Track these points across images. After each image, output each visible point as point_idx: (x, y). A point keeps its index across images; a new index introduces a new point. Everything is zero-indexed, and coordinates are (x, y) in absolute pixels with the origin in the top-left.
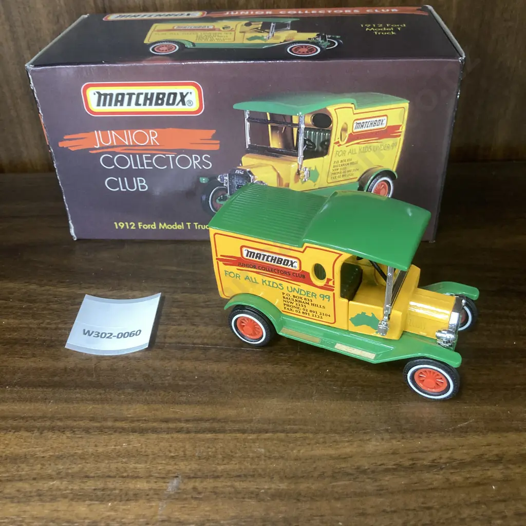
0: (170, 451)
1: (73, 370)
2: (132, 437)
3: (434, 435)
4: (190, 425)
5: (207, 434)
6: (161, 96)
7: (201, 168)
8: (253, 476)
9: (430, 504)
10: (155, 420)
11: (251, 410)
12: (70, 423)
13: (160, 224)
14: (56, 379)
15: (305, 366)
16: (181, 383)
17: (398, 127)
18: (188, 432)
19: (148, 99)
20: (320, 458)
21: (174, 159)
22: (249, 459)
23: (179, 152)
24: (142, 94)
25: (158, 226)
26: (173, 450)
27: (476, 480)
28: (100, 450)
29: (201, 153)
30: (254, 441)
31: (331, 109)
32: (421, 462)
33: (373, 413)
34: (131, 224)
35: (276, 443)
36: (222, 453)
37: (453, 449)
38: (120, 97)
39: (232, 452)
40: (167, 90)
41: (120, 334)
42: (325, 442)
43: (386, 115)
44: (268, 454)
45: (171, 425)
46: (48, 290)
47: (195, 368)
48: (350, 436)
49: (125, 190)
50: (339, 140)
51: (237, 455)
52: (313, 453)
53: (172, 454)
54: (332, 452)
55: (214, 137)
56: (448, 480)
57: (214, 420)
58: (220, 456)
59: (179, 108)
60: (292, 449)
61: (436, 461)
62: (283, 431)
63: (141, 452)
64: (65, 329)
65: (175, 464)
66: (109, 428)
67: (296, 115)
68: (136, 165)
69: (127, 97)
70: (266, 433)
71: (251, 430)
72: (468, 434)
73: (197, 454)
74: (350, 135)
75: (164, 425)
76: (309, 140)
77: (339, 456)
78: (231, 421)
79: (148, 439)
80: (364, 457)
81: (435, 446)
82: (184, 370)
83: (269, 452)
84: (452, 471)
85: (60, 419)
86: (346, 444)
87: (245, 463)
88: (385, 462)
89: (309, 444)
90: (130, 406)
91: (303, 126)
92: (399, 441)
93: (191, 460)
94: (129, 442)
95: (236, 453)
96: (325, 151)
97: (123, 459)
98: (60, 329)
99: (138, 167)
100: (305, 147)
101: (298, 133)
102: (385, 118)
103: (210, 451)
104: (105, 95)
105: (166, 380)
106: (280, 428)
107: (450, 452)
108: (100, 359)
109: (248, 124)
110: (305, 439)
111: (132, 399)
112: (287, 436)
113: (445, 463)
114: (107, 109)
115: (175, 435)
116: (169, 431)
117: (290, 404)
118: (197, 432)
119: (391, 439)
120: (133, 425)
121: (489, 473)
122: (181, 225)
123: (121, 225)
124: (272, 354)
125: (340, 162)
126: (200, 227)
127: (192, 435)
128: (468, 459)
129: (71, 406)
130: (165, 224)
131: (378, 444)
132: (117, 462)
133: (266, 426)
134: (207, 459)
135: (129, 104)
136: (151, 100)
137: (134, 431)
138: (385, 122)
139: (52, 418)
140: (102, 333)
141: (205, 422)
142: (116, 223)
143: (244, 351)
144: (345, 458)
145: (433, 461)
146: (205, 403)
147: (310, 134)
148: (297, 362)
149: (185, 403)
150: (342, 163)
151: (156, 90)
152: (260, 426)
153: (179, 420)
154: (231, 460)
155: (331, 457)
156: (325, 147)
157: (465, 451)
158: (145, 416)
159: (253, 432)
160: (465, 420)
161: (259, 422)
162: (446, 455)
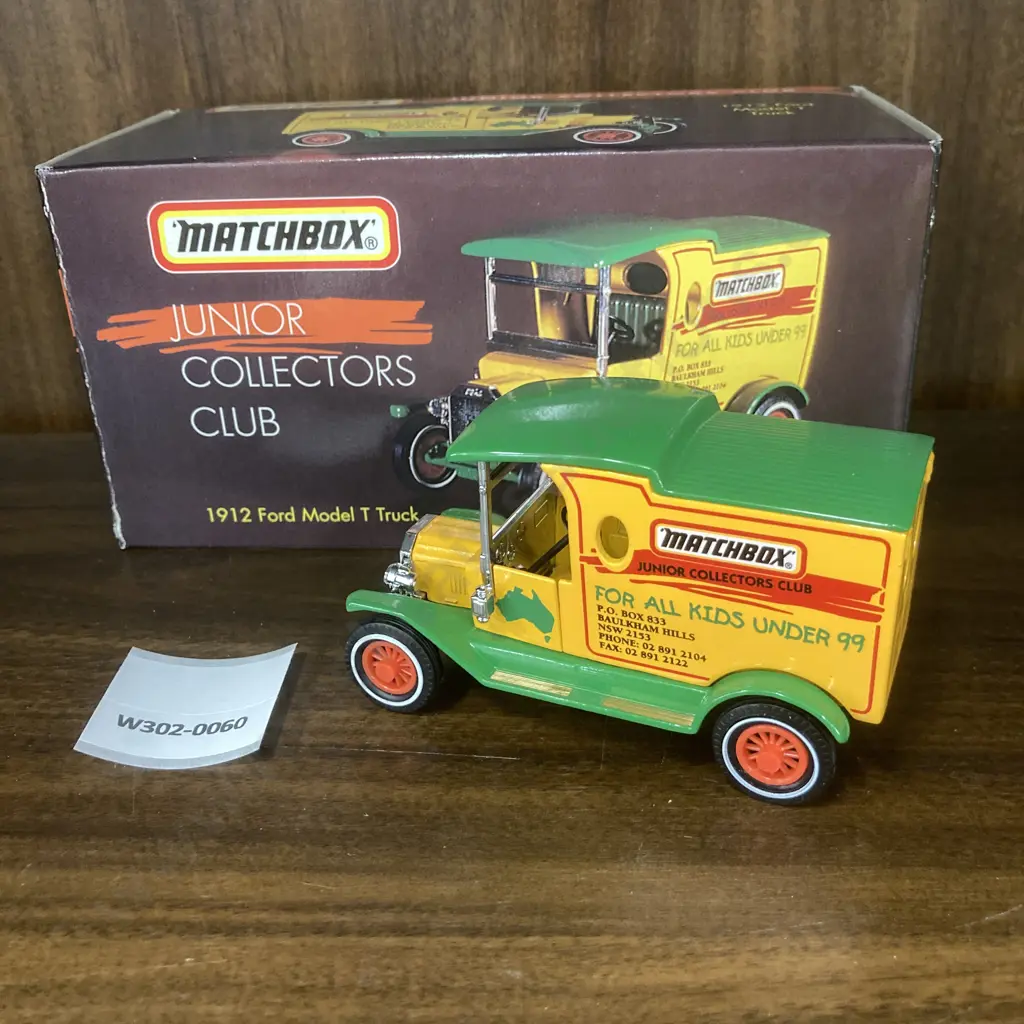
0: (297, 977)
1: (87, 799)
2: (209, 943)
3: (928, 939)
4: (348, 918)
5: (388, 936)
6: (312, 229)
7: (392, 384)
10: (266, 907)
11: (491, 883)
12: (63, 912)
13: (305, 511)
14: (46, 817)
15: (619, 792)
16: (329, 827)
17: (807, 290)
18: (342, 931)
19: (286, 235)
20: (658, 992)
21: (336, 364)
22: (485, 994)
23: (347, 349)
24: (273, 224)
25: (299, 515)
26: (303, 973)
28: (130, 972)
29: (392, 351)
30: (498, 954)
31: (665, 253)
32: (903, 1001)
33: (779, 892)
34: (242, 511)
35: (551, 959)
36: (421, 980)
37: (978, 972)
38: (227, 231)
39: (444, 978)
40: (323, 215)
41: (201, 727)
42: (666, 957)
43: (781, 266)
44: (530, 982)
45: (303, 918)
46: (53, 642)
47: (365, 796)
49: (232, 435)
50: (684, 320)
51: (456, 985)
52: (637, 980)
53: (301, 983)
54: (685, 977)
55: (422, 317)
57: (404, 906)
58: (415, 988)
59: (351, 254)
60: (591, 971)
62: (565, 932)
63: (227, 976)
64: (80, 716)
65: (307, 1005)
66: (156, 923)
67: (593, 267)
68: (256, 379)
69: (240, 232)
70: (527, 935)
71: (491, 929)
72: (1012, 937)
73: (360, 982)
74: (707, 309)
75: (285, 918)
76: (621, 322)
77: (704, 986)
78: (445, 909)
79: (244, 948)
80: (761, 989)
81: (933, 966)
82: (340, 801)
83: (533, 976)
85: (43, 905)
86: (720, 960)
88: (815, 1001)
89: (628, 960)
90: (209, 876)
91: (607, 291)
92: (846, 953)
93: (347, 996)
94: (198, 955)
95: (454, 981)
96: (654, 344)
97: (183, 992)
98: (70, 716)
99: (261, 384)
100: (612, 336)
101: (597, 306)
102: (780, 270)
103: (390, 977)
104: (197, 228)
105: (296, 821)
106: (560, 924)
107: (972, 978)
108: (151, 776)
109: (491, 288)
110: (621, 947)
111: (215, 860)
113: (965, 1006)
114: (200, 257)
115: (310, 940)
116: (296, 930)
117: (584, 872)
118: (364, 932)
119: (827, 947)
120: (212, 916)
122: (349, 512)
123: (222, 513)
124: (541, 766)
125: (686, 367)
126: (390, 516)
127: (353, 939)
129: (73, 875)
130: (314, 511)
131: (795, 959)
132: (168, 1001)
133: (526, 922)
134: (384, 994)
135: (245, 246)
136: (291, 236)
137: (214, 929)
138: (778, 280)
139: (23, 903)
140: (161, 725)
141: (383, 912)
142: (210, 510)
143: (477, 762)
144: (716, 992)
145: (934, 999)
146: (384, 871)
147: (622, 308)
148: (601, 783)
149: (338, 870)
150: (690, 371)
151: (301, 215)
152: (511, 920)
153: (322, 907)
154: (440, 996)
155: (683, 990)
156: (653, 336)
157: (1010, 978)
158: (244, 898)
160: (1002, 907)
161: (511, 910)
162: (965, 986)
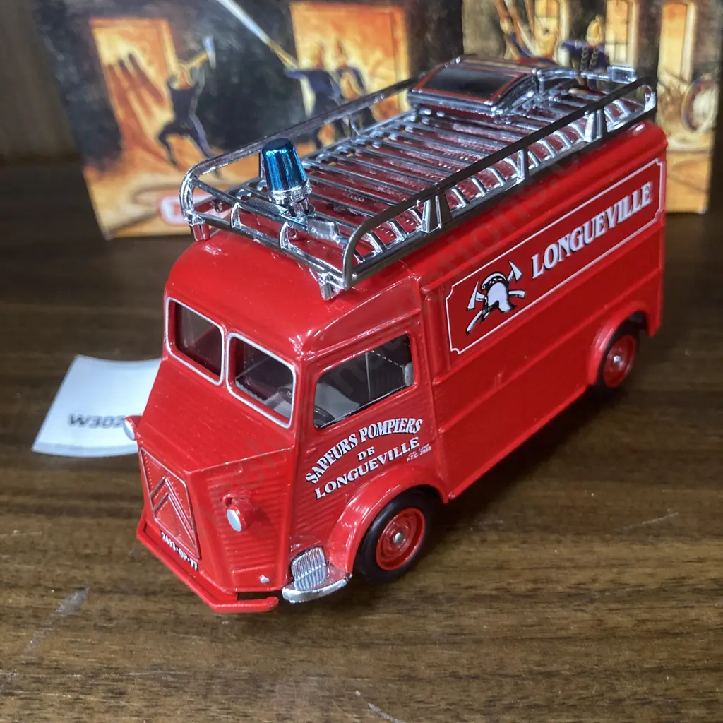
61: (582, 586)
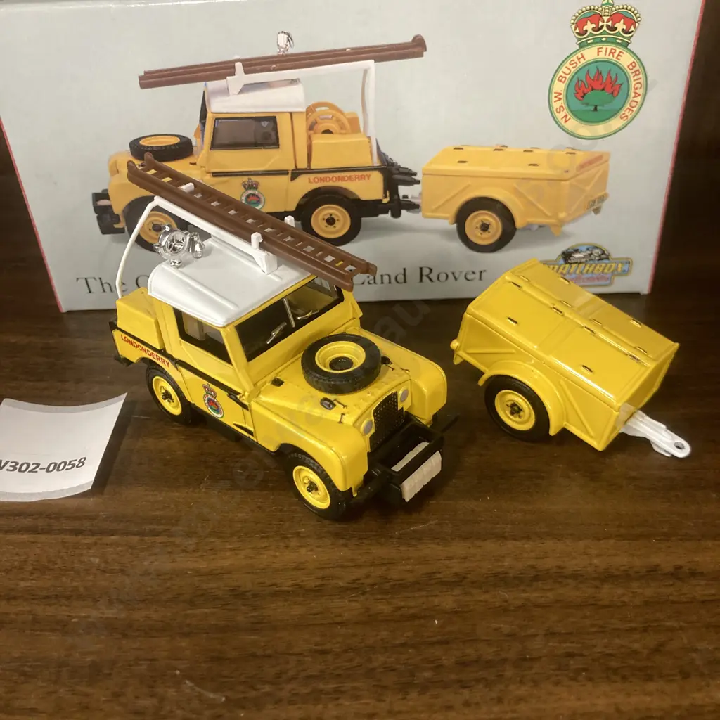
8: (68, 598)
9: (328, 646)
27: (412, 611)
48: (238, 541)
56: (368, 609)
84: (379, 597)
87: (64, 579)
112: (142, 540)
121: (436, 601)
128: (410, 578)
159: (93, 533)
